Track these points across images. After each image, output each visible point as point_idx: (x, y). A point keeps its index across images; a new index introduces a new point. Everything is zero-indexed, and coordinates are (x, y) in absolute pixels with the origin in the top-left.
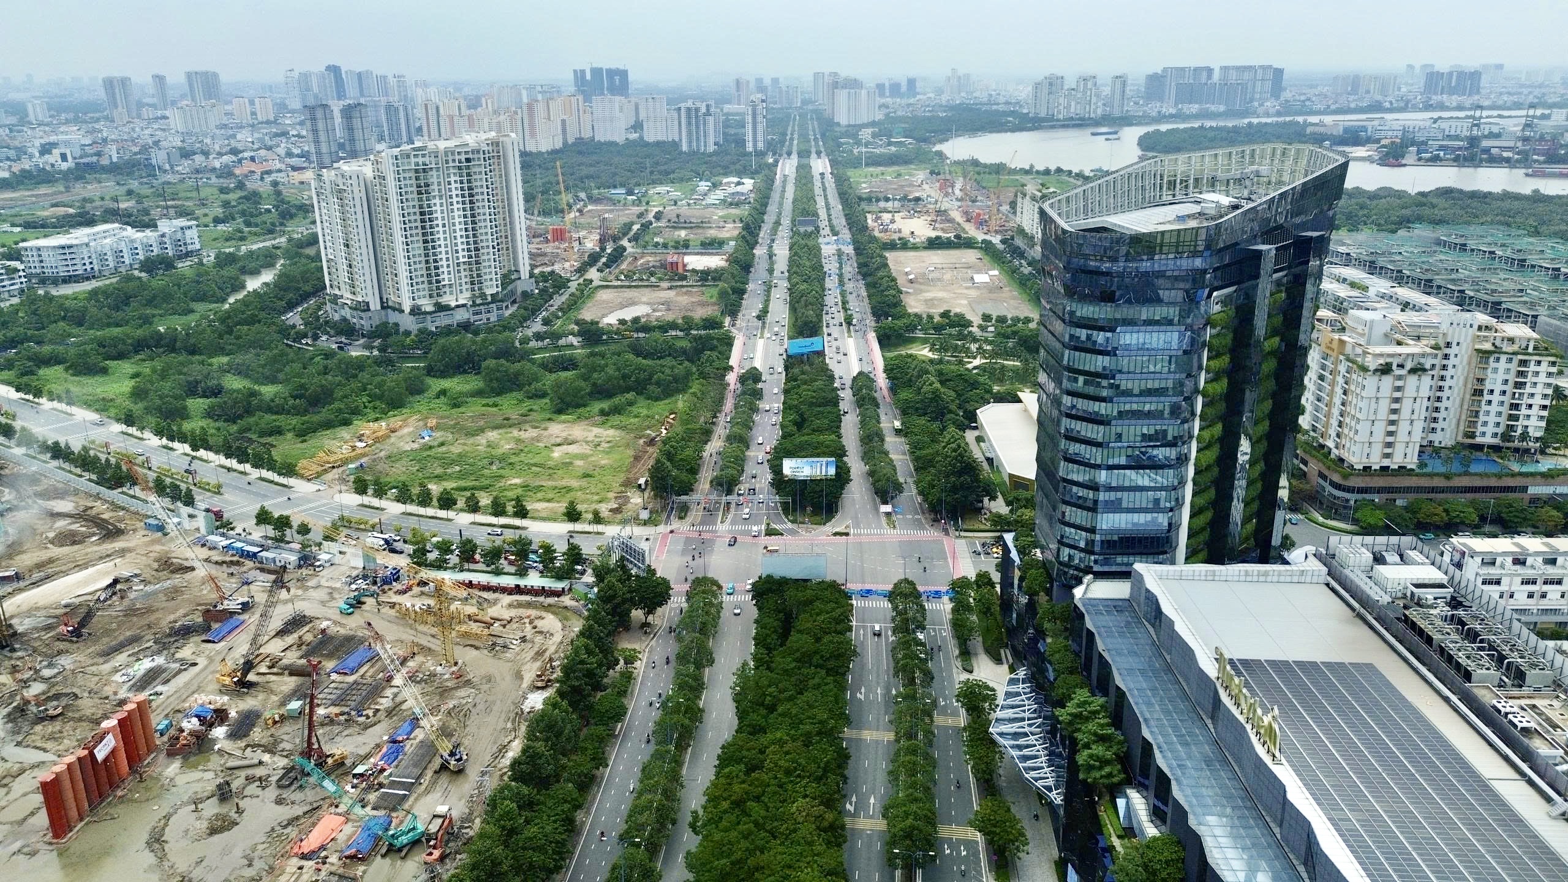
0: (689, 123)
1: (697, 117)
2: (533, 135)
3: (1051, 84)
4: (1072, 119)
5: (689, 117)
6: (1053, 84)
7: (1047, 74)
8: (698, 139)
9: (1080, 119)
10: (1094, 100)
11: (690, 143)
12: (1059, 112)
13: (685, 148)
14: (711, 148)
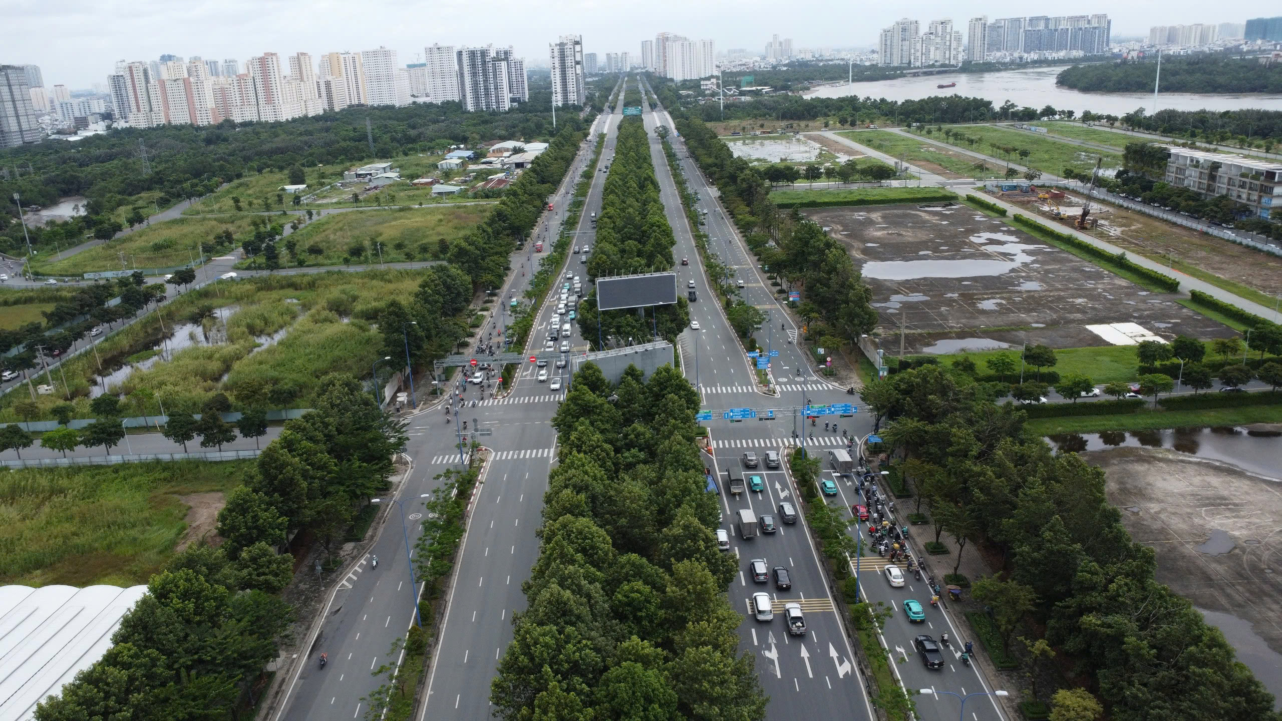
0: (474, 74)
1: (484, 63)
2: (269, 100)
3: (904, 30)
4: (933, 66)
5: (473, 65)
6: (906, 29)
7: (899, 19)
8: (487, 94)
9: (943, 66)
10: (954, 45)
11: (477, 98)
12: (916, 59)
13: (470, 107)
14: (507, 105)
